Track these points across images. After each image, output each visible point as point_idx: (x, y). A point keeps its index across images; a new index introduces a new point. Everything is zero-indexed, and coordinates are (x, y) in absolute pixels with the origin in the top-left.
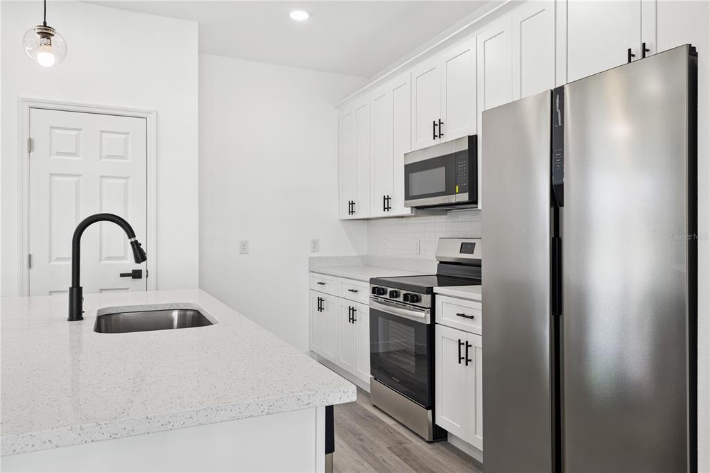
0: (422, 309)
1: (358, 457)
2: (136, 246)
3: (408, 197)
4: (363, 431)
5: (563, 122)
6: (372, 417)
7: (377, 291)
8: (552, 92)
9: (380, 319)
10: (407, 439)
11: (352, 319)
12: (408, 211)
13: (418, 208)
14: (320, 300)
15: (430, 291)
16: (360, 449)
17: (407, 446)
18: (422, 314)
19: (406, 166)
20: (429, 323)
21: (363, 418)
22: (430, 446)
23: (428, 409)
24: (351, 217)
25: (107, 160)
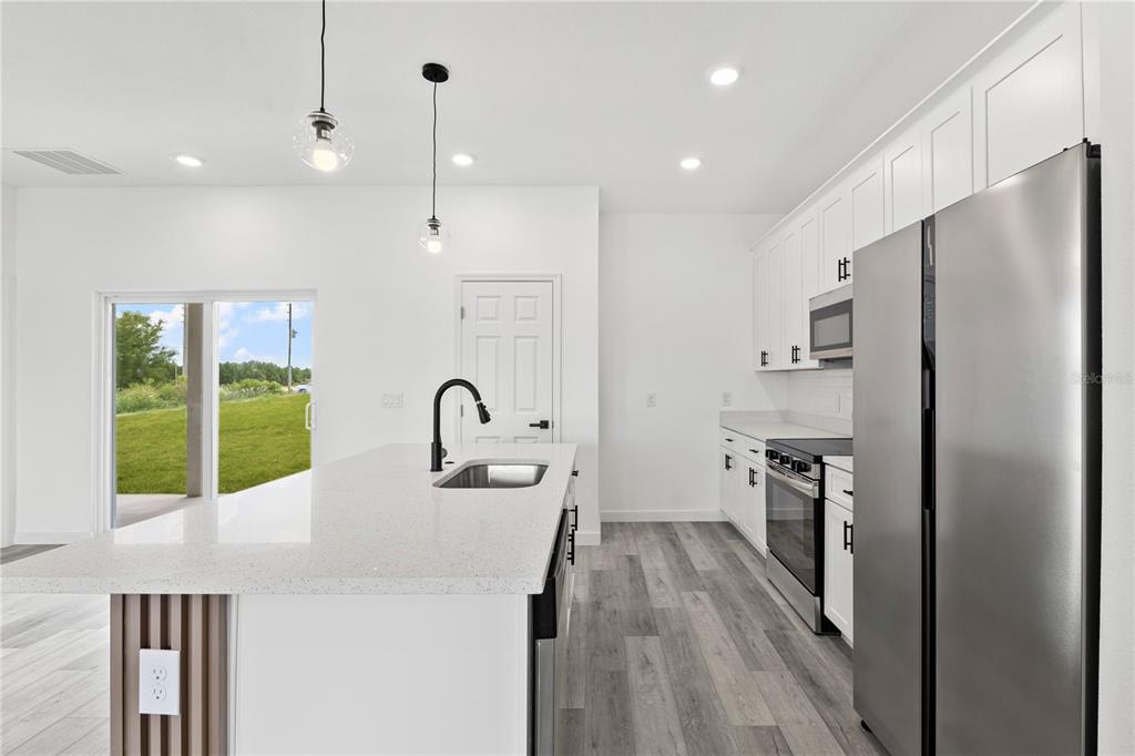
0: (809, 480)
1: (725, 634)
2: (482, 408)
3: (813, 348)
4: (745, 608)
5: (934, 261)
6: (762, 593)
7: (771, 455)
8: (923, 222)
9: (775, 487)
10: (792, 624)
11: (752, 483)
12: (815, 364)
13: (827, 360)
14: (728, 458)
15: (818, 460)
16: (733, 627)
17: (789, 633)
18: (810, 486)
19: (811, 313)
20: (817, 497)
21: (751, 592)
22: (817, 638)
23: (815, 595)
24: (763, 368)
25: (522, 322)
